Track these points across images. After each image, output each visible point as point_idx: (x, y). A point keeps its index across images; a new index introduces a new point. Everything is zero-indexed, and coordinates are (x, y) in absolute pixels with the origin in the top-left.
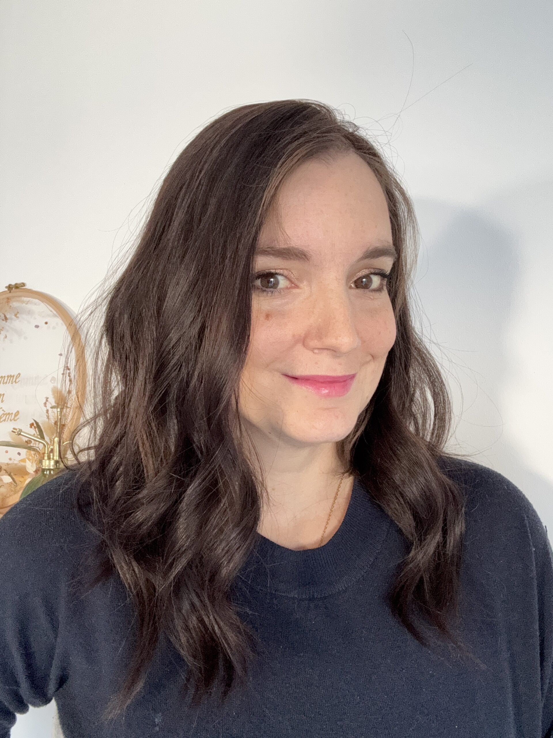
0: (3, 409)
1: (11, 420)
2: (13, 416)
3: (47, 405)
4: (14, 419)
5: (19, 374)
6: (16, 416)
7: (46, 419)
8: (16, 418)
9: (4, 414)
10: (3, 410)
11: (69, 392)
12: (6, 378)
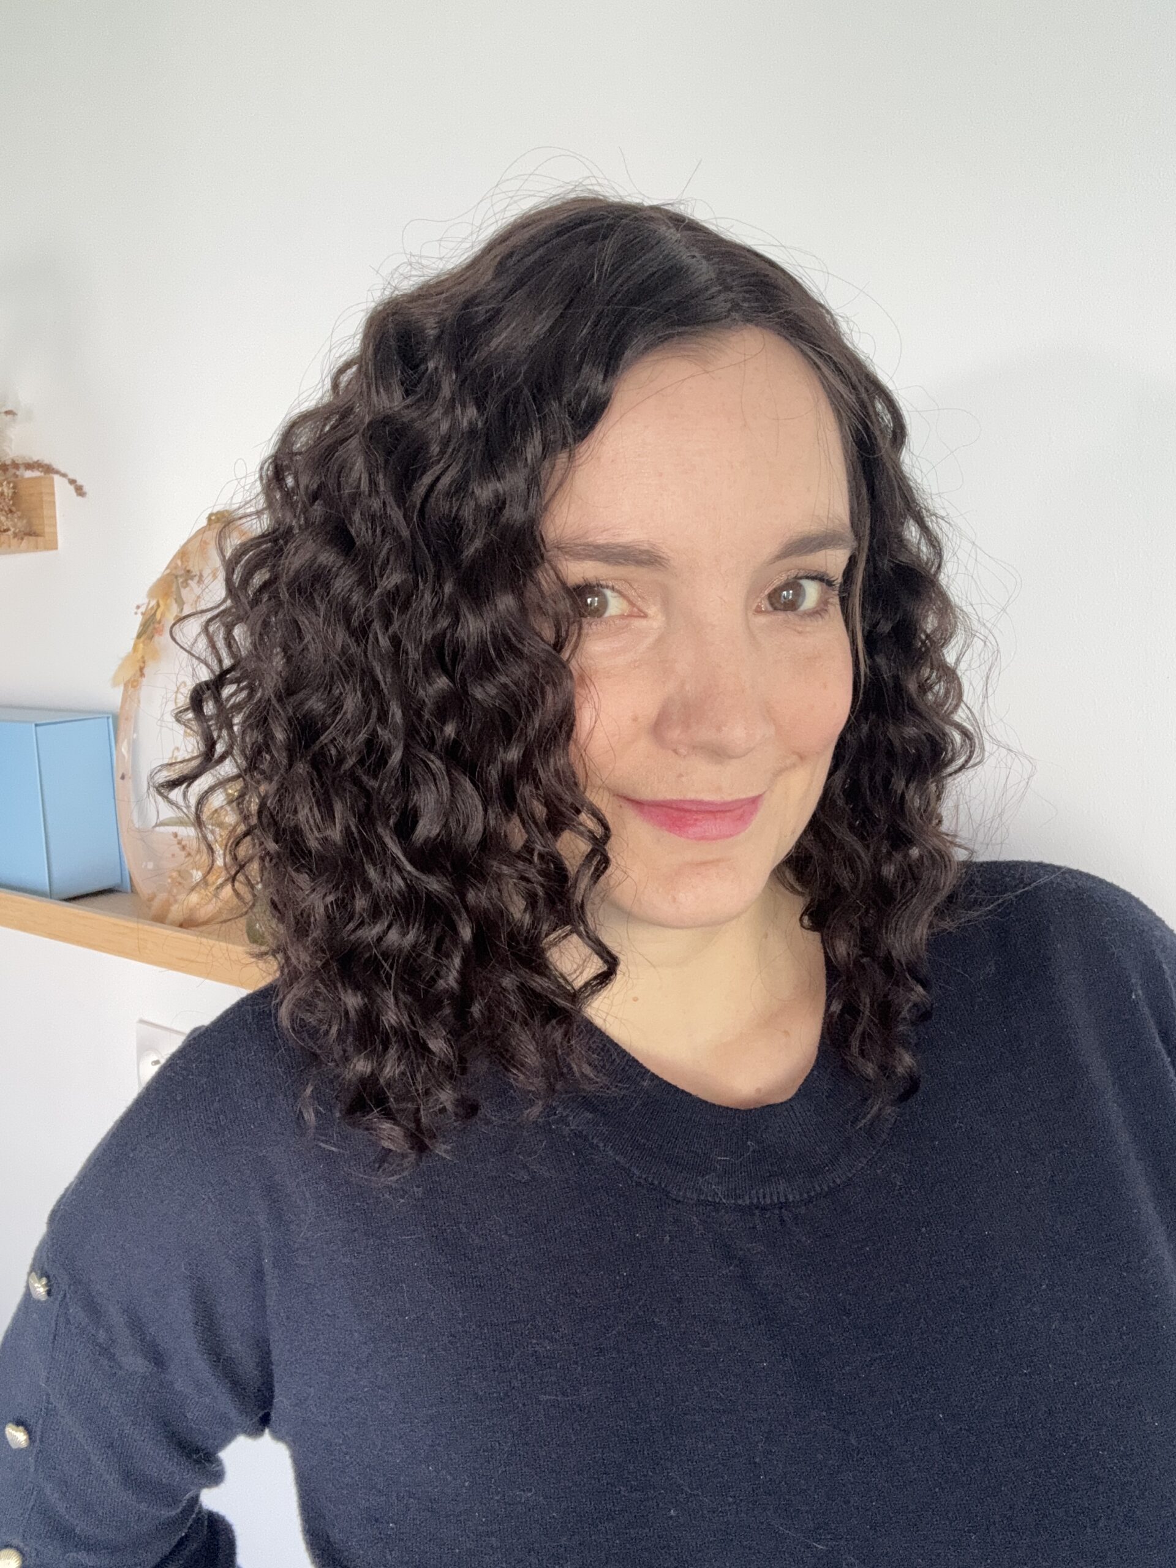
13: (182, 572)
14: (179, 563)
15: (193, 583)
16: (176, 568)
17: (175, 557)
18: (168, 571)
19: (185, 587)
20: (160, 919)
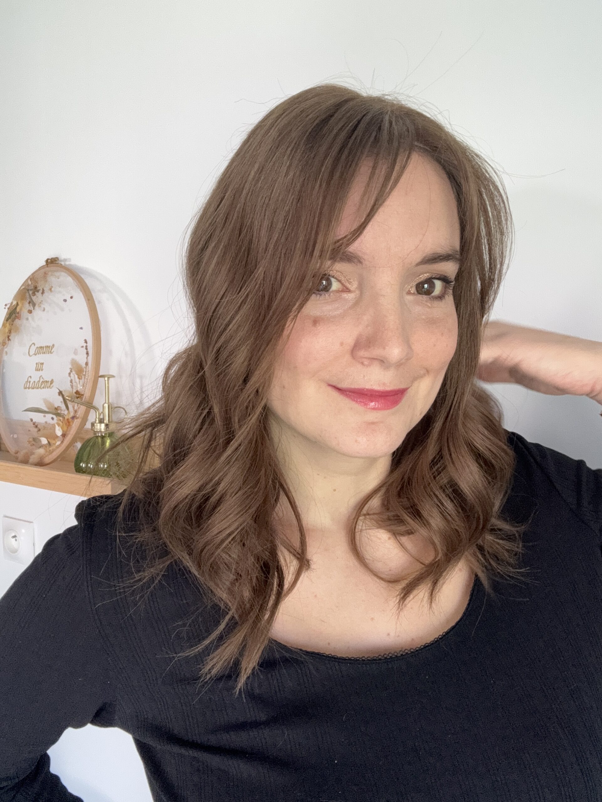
0: (43, 376)
1: (48, 388)
2: (49, 383)
3: (71, 374)
4: (50, 386)
5: (53, 345)
6: (51, 384)
7: (70, 389)
8: (52, 385)
9: (43, 382)
10: (42, 378)
11: (87, 364)
12: (45, 348)
13: (33, 288)
14: (30, 283)
15: (39, 294)
16: (28, 285)
17: (27, 280)
18: (23, 287)
19: (33, 296)
20: (25, 461)
